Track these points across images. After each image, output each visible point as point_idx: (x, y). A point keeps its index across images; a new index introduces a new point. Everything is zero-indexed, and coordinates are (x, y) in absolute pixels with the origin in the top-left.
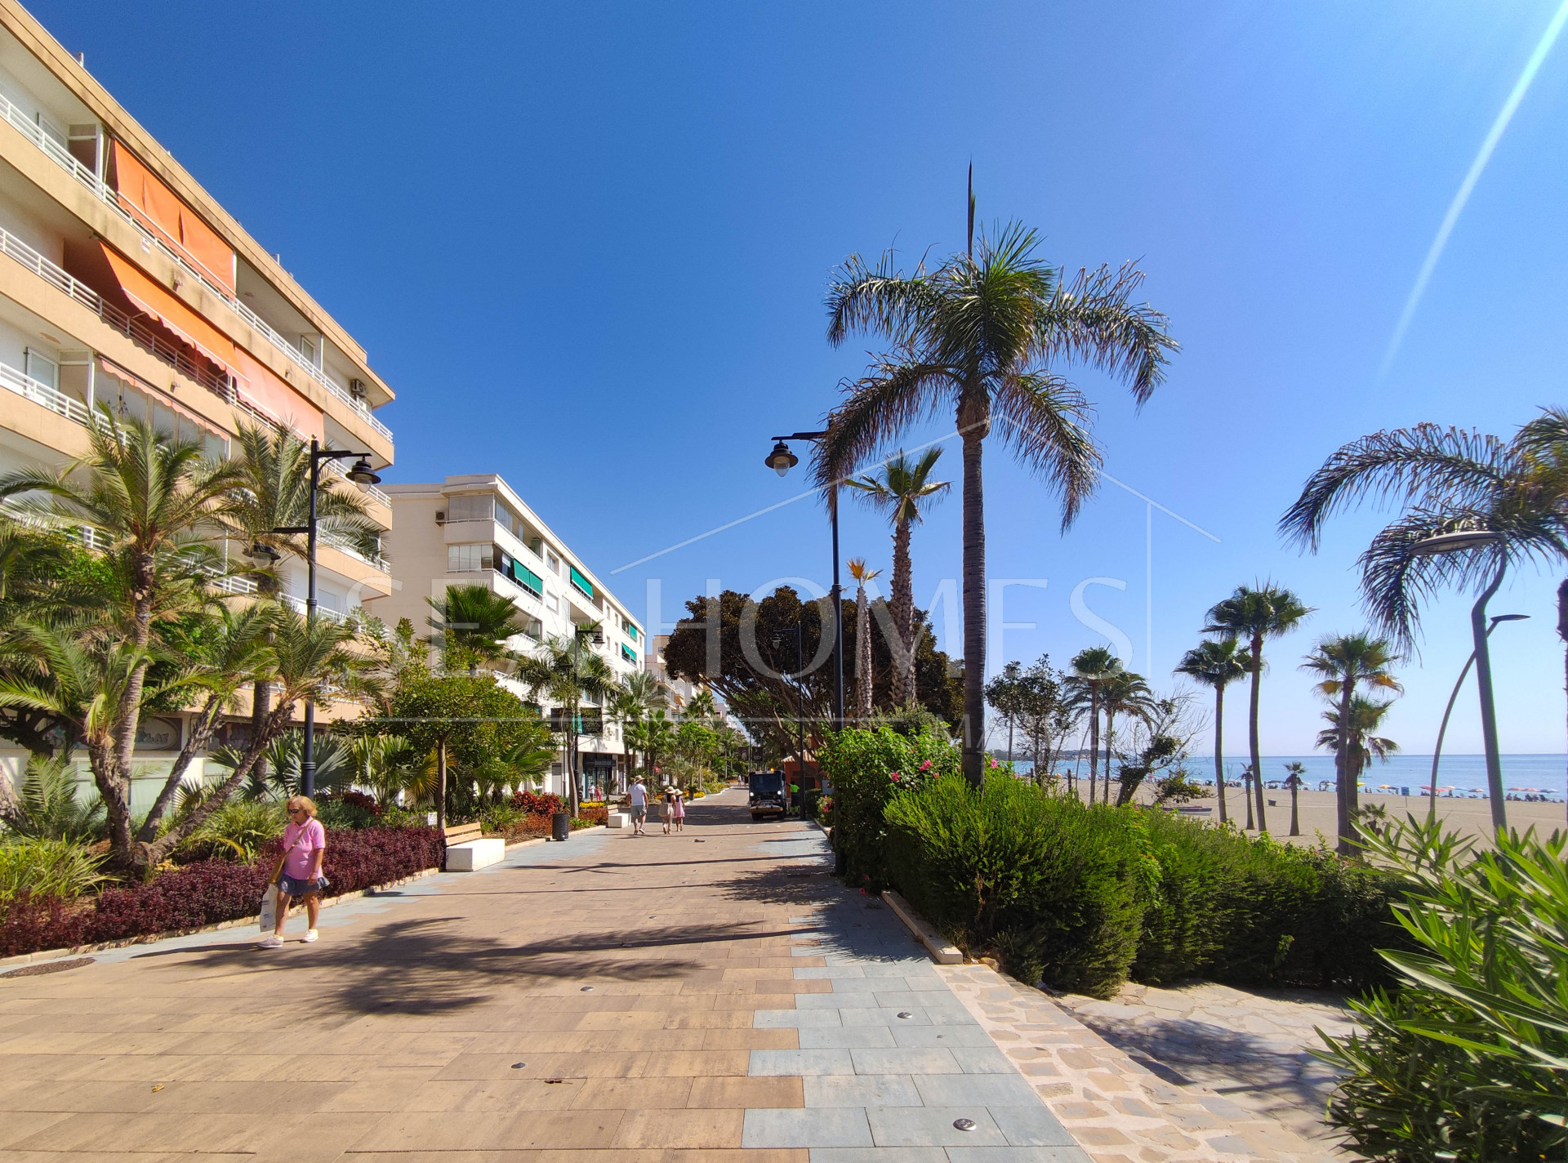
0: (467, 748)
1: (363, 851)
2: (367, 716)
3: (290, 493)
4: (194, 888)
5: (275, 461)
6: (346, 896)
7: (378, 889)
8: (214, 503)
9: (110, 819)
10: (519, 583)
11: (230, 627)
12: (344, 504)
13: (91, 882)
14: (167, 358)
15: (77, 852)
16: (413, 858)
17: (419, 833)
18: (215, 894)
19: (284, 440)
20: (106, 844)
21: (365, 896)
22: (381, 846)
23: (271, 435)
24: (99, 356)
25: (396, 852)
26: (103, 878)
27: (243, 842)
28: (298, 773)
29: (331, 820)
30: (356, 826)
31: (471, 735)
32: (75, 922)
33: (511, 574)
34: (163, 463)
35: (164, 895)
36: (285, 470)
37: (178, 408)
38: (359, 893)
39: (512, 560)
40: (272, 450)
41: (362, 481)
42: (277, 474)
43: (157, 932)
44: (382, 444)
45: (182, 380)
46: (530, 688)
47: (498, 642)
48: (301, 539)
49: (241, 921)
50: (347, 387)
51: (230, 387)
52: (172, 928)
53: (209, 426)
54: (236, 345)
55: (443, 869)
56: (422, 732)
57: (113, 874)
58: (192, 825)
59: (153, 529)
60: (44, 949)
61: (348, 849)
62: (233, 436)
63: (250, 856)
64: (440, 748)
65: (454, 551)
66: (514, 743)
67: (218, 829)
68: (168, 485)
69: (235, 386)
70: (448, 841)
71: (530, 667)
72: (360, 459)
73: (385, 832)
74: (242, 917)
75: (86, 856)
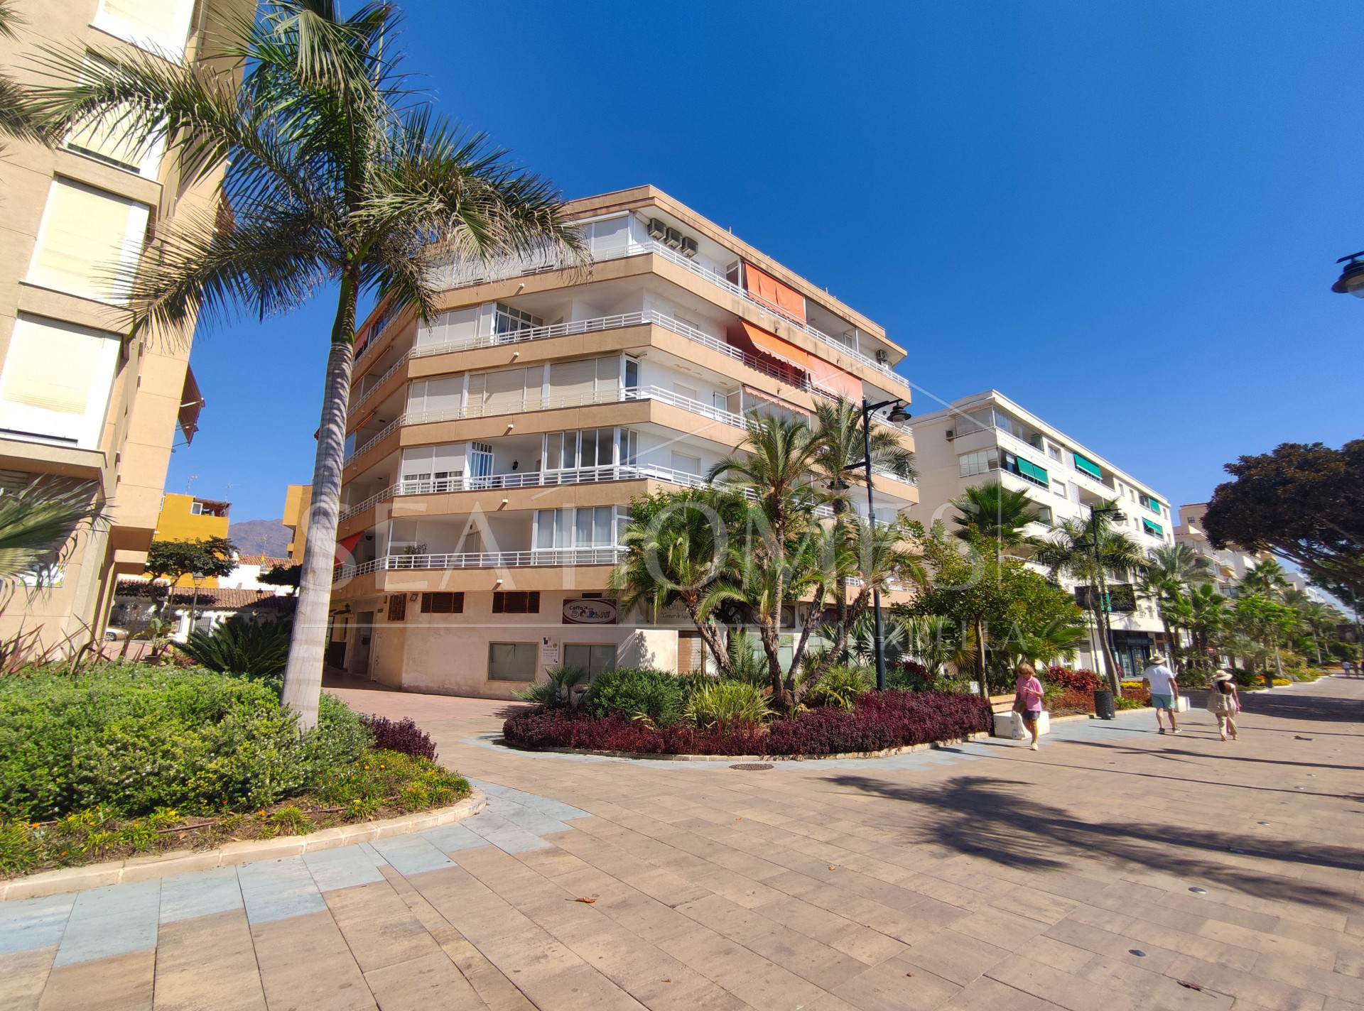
0: (1001, 624)
1: (926, 710)
2: (916, 599)
3: (848, 440)
4: (821, 725)
5: (837, 421)
6: (919, 747)
7: (941, 745)
8: (809, 461)
9: (771, 672)
10: (1025, 476)
11: (825, 539)
12: (884, 440)
13: (766, 713)
14: (774, 374)
15: (758, 693)
16: (966, 721)
17: (967, 699)
18: (834, 732)
19: (841, 406)
20: (770, 688)
21: (932, 748)
22: (939, 707)
23: (833, 405)
24: (744, 385)
25: (951, 714)
26: (771, 712)
27: (844, 695)
28: (872, 646)
29: (898, 683)
30: (916, 690)
31: (1004, 613)
32: (762, 739)
33: (1016, 470)
34: (785, 439)
35: (805, 728)
36: (844, 425)
37: (782, 403)
38: (927, 745)
39: (1016, 458)
40: (835, 416)
41: (898, 420)
42: (839, 430)
43: (803, 754)
44: (901, 389)
45: (783, 385)
46: (1050, 569)
47: (1016, 530)
48: (861, 471)
49: (849, 755)
50: (874, 355)
51: (807, 381)
52: (812, 753)
53: (798, 409)
54: (809, 353)
55: (992, 734)
56: (961, 612)
57: (776, 710)
58: (814, 680)
59: (782, 482)
60: (748, 754)
61: (915, 708)
62: (811, 412)
63: (849, 706)
64: (977, 625)
65: (964, 460)
66: (1047, 619)
67: (828, 684)
68: (787, 453)
69: (810, 380)
70: (995, 709)
71: (1047, 550)
72: (895, 404)
73: (939, 696)
74: (851, 752)
75: (762, 696)
